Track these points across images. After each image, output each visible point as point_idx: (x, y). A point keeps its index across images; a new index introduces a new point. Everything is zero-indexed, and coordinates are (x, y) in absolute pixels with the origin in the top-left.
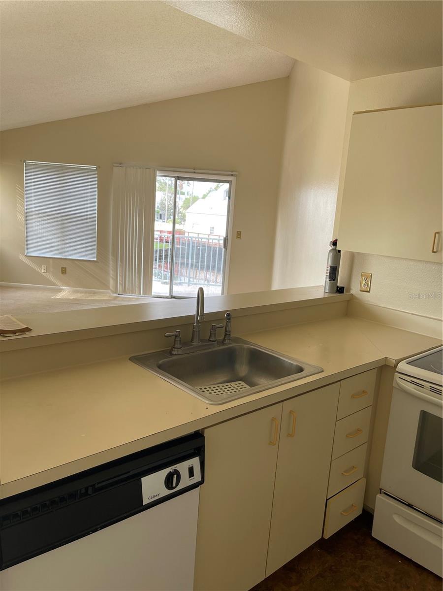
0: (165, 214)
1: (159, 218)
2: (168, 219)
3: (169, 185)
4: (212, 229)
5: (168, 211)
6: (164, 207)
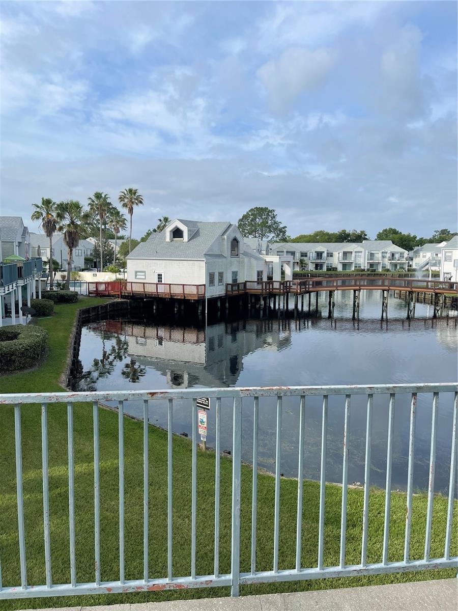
0: (100, 262)
1: (93, 267)
2: (104, 267)
3: (103, 230)
4: (160, 276)
5: (103, 258)
6: (99, 255)
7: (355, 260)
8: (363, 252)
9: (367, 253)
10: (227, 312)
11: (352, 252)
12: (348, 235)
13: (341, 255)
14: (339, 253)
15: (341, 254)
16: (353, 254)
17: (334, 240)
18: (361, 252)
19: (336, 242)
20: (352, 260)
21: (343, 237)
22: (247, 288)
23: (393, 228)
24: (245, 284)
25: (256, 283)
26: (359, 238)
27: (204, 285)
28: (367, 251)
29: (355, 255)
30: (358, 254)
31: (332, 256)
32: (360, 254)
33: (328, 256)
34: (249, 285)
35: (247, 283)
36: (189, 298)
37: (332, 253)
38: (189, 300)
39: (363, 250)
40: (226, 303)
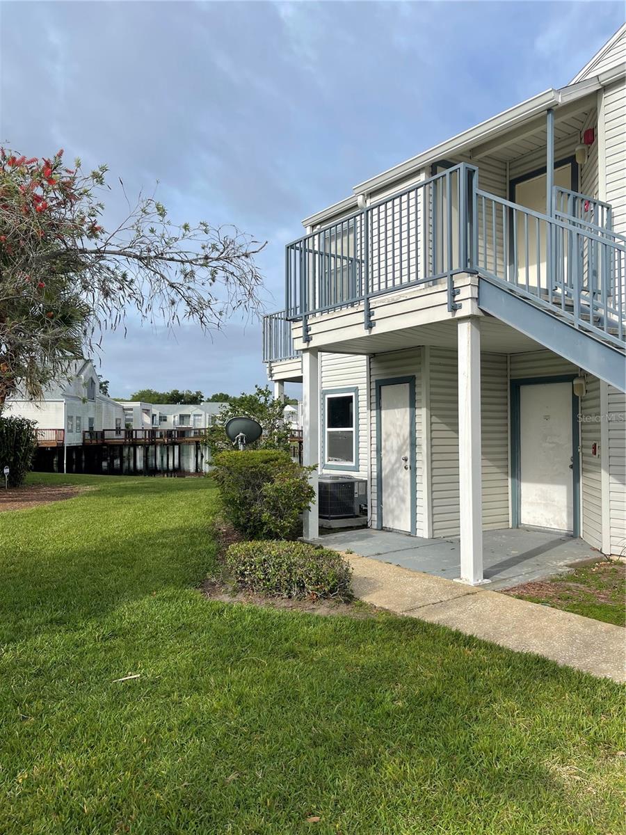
7: (194, 424)
8: (203, 415)
9: (208, 417)
10: (83, 465)
11: (189, 416)
12: (182, 397)
13: (177, 419)
14: (174, 417)
15: (176, 417)
16: (192, 418)
17: (165, 401)
18: (201, 415)
19: (168, 403)
20: (191, 425)
21: (176, 398)
22: (106, 438)
23: (225, 394)
24: (102, 433)
25: (115, 432)
26: (195, 400)
27: (64, 430)
28: (207, 415)
29: (194, 419)
30: (197, 418)
31: (165, 420)
32: (200, 418)
33: (160, 420)
34: (107, 435)
35: (106, 432)
36: (45, 445)
37: (166, 417)
38: (45, 447)
39: (203, 413)
40: (82, 455)
